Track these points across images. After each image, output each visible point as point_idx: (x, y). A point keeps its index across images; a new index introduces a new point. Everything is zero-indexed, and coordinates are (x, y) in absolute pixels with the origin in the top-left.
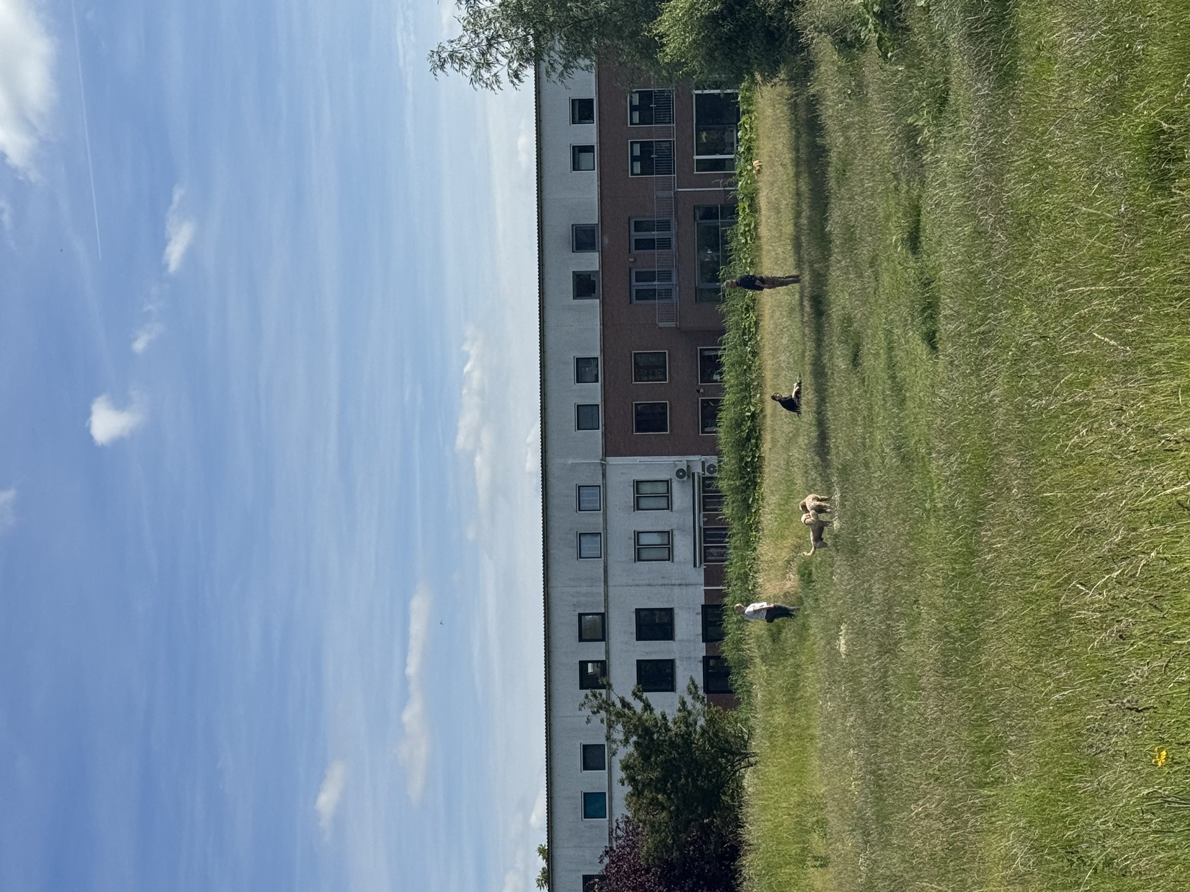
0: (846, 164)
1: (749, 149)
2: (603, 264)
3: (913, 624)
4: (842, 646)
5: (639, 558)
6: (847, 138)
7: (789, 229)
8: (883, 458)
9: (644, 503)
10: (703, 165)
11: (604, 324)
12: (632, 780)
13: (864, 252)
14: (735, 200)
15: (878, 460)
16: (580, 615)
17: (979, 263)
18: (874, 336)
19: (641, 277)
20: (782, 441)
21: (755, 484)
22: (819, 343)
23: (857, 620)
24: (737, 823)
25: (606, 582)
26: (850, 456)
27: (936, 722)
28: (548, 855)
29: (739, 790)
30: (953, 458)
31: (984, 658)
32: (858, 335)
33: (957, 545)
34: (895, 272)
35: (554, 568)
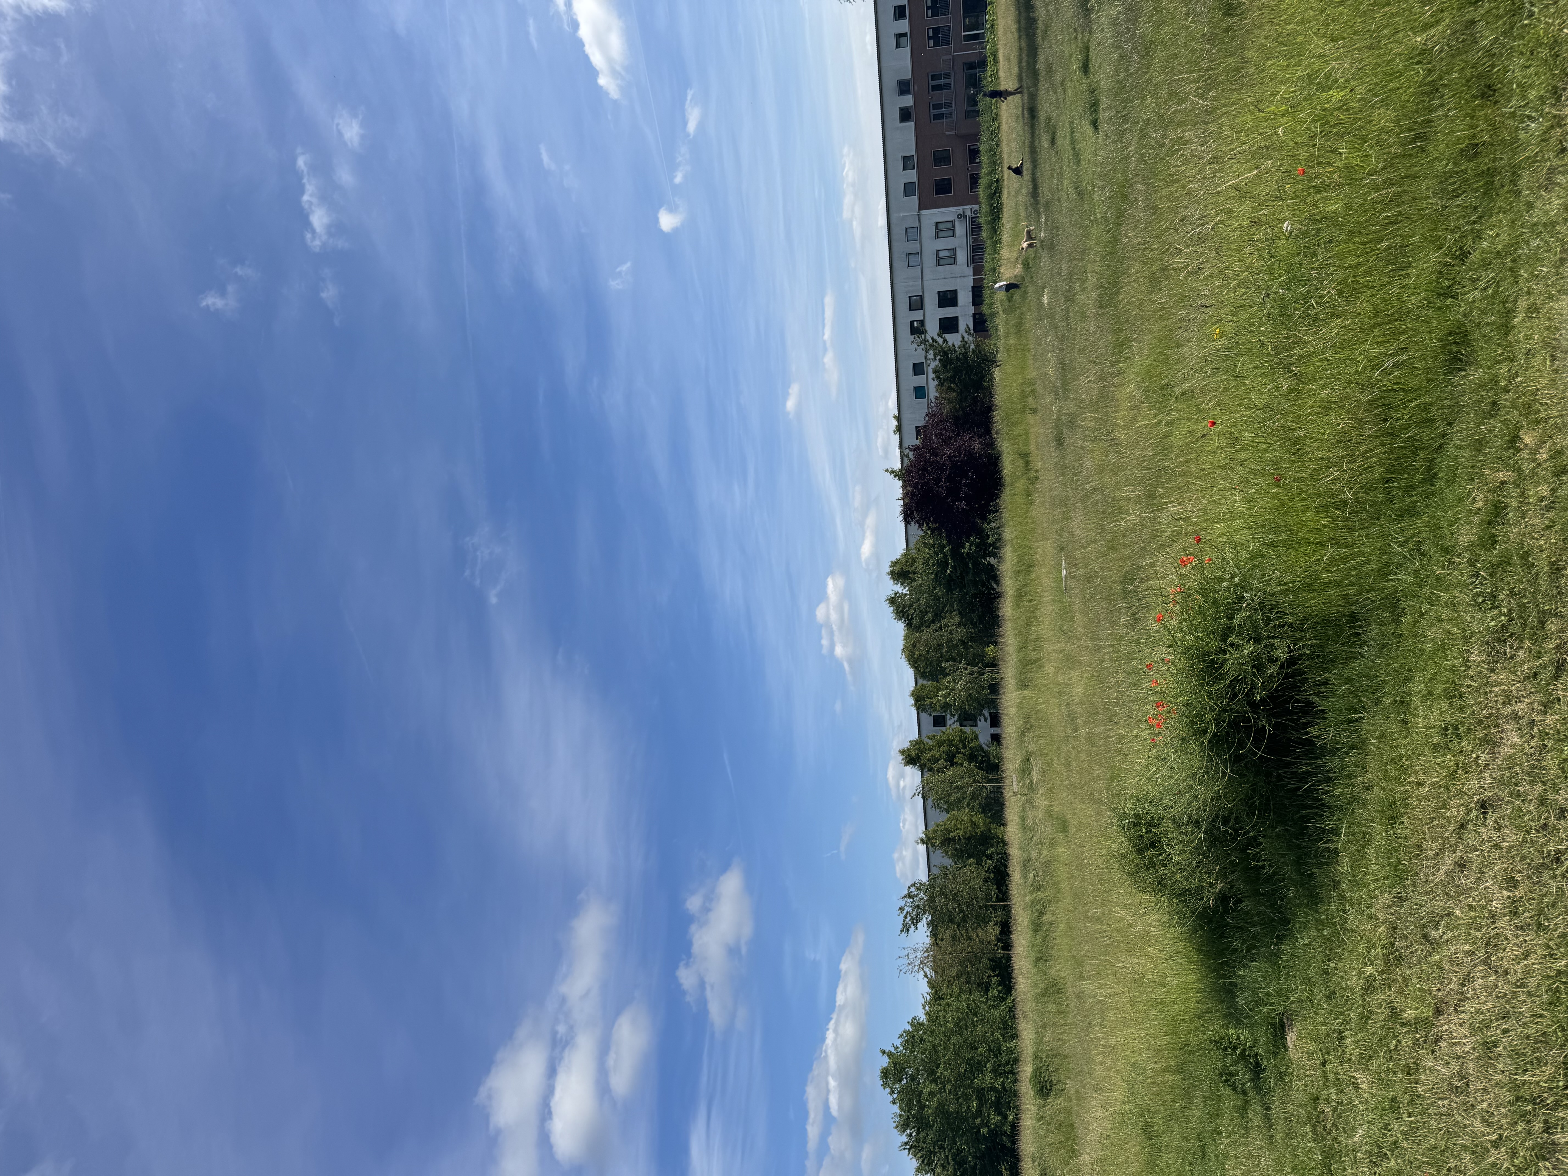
0: (1047, 26)
1: (992, 26)
2: (915, 102)
3: (1083, 283)
4: (1045, 300)
5: (939, 264)
6: (1048, 11)
7: (1015, 70)
8: (1068, 195)
9: (941, 234)
10: (968, 38)
11: (916, 136)
12: (938, 377)
13: (1058, 78)
14: (986, 57)
15: (1065, 196)
16: (910, 297)
17: (1122, 75)
18: (1063, 126)
19: (936, 107)
20: (1013, 193)
21: (999, 218)
22: (1033, 134)
23: (1054, 285)
24: (991, 395)
25: (922, 278)
26: (1050, 196)
27: (1095, 333)
28: (899, 418)
29: (992, 379)
30: (1107, 189)
31: (1121, 296)
32: (1054, 127)
33: (1108, 237)
34: (1075, 88)
35: (895, 273)
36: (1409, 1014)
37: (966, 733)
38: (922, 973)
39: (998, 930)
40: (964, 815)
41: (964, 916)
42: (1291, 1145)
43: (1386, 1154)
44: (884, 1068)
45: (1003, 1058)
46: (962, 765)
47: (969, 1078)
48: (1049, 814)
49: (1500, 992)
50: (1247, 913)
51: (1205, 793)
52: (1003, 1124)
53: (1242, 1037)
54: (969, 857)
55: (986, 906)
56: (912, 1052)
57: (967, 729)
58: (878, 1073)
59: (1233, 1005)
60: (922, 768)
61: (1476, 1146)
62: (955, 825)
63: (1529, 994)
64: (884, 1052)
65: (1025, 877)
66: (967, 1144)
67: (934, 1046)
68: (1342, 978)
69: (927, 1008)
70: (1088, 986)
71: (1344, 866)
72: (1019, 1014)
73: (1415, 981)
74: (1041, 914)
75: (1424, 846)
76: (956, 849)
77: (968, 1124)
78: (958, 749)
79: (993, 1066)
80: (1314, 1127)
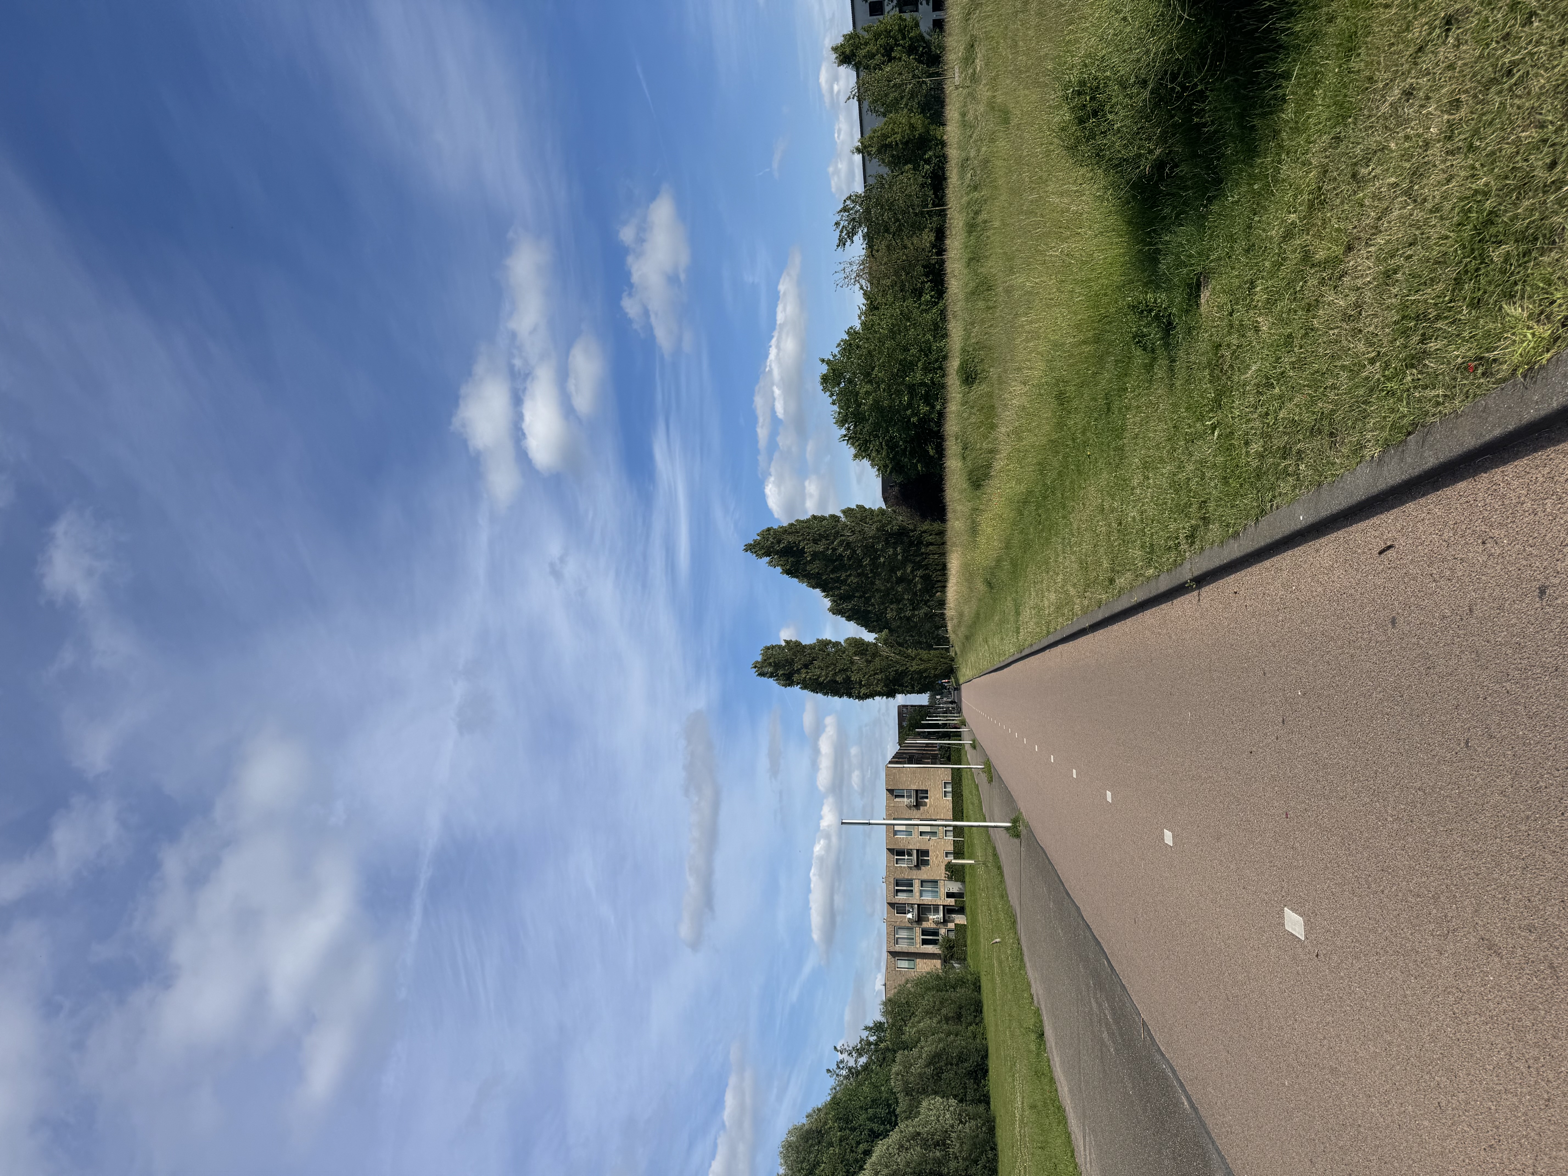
36: (1321, 255)
37: (905, 20)
38: (858, 285)
39: (932, 237)
40: (902, 117)
41: (900, 225)
42: (1189, 389)
43: (1273, 384)
44: (824, 375)
45: (933, 357)
46: (900, 59)
47: (901, 377)
48: (991, 106)
49: (1413, 220)
50: (1181, 178)
51: (1156, 46)
52: (931, 413)
53: (1159, 300)
54: (906, 164)
55: (922, 213)
56: (849, 358)
57: (907, 16)
58: (818, 379)
59: (1155, 272)
60: (857, 68)
61: (1354, 365)
62: (893, 129)
63: (1442, 218)
64: (823, 361)
65: (962, 177)
66: (898, 431)
67: (869, 352)
68: (1264, 230)
69: (863, 318)
70: (1019, 279)
71: (1288, 113)
72: (950, 316)
73: (1334, 221)
74: (977, 213)
75: (1375, 78)
76: (893, 156)
77: (900, 415)
78: (896, 40)
79: (924, 364)
80: (1212, 371)
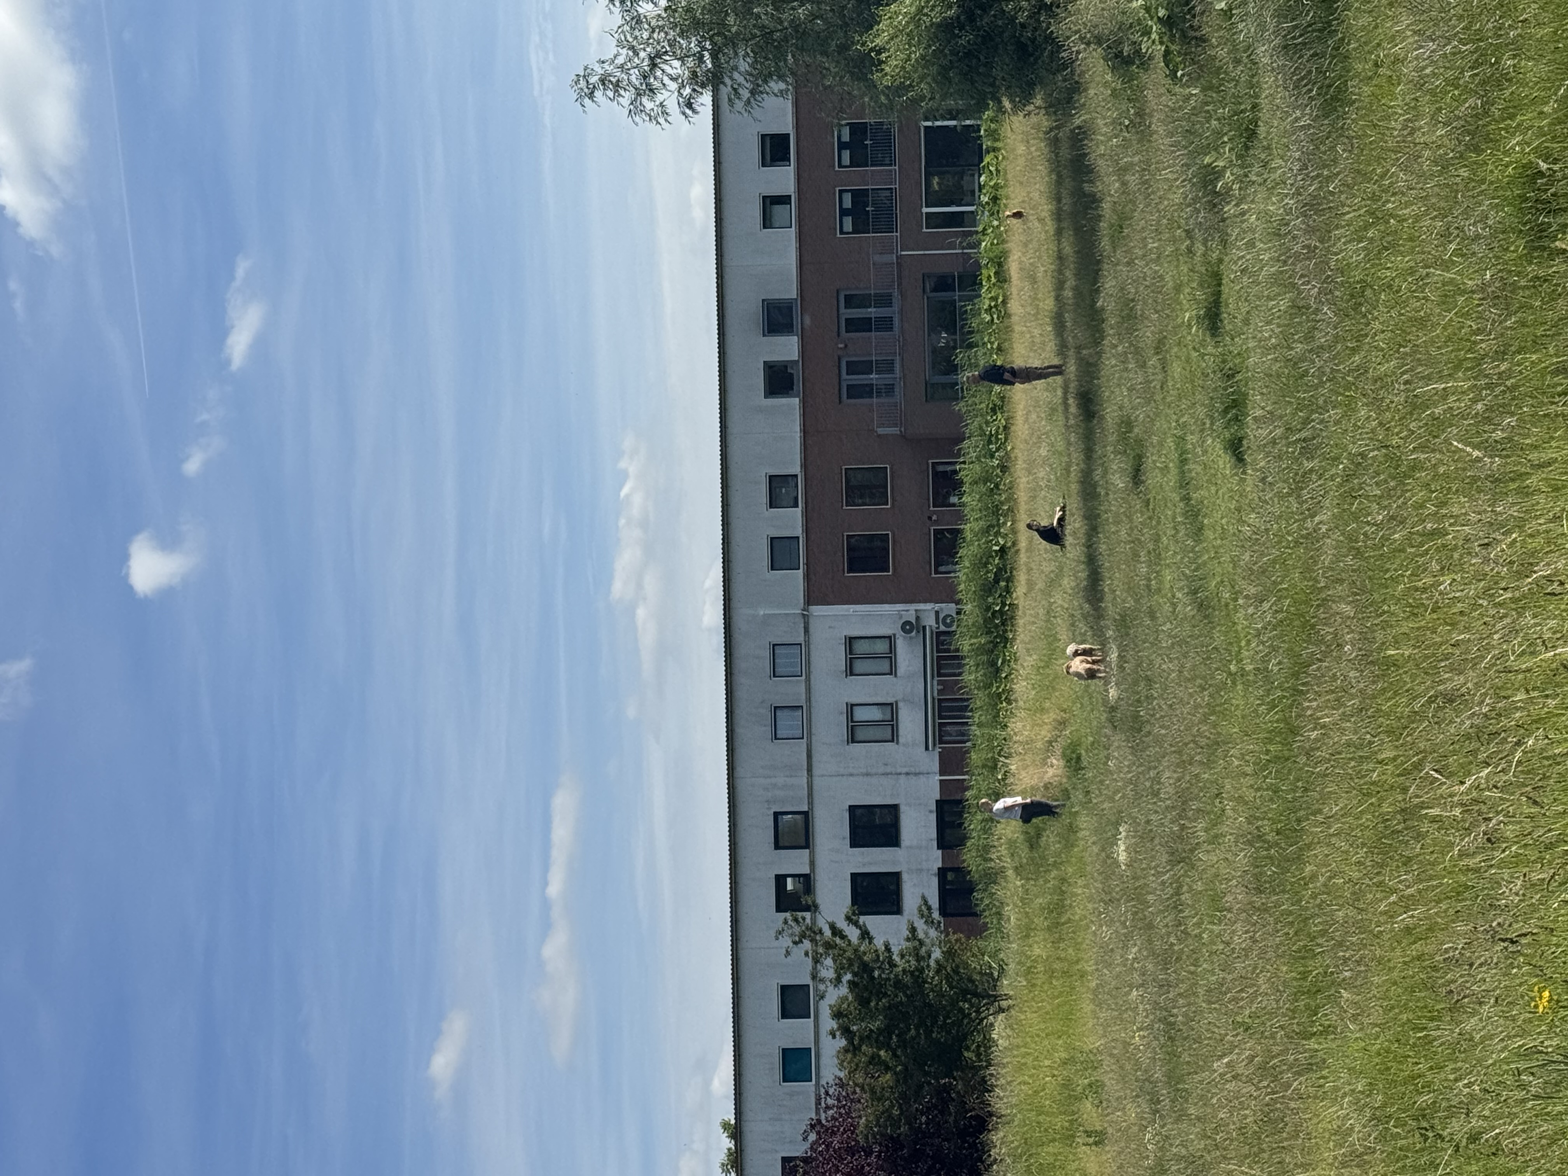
0: (1123, 217)
1: (995, 199)
2: (803, 353)
3: (1214, 824)
4: (1122, 854)
5: (852, 739)
6: (1124, 184)
7: (1048, 304)
8: (1174, 605)
9: (859, 666)
10: (934, 220)
11: (805, 431)
12: (846, 1031)
13: (1148, 334)
14: (978, 266)
15: (1167, 607)
16: (776, 815)
17: (1299, 348)
18: (1161, 444)
19: (853, 368)
20: (1040, 585)
21: (1006, 640)
22: (1089, 453)
23: (1142, 819)
24: (984, 1087)
25: (810, 770)
26: (1130, 603)
27: (1247, 951)
28: (736, 1132)
29: (987, 1044)
30: (1266, 606)
31: (1309, 869)
32: (1139, 442)
33: (1270, 719)
34: (1188, 360)
35: (742, 753)
